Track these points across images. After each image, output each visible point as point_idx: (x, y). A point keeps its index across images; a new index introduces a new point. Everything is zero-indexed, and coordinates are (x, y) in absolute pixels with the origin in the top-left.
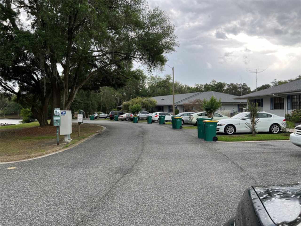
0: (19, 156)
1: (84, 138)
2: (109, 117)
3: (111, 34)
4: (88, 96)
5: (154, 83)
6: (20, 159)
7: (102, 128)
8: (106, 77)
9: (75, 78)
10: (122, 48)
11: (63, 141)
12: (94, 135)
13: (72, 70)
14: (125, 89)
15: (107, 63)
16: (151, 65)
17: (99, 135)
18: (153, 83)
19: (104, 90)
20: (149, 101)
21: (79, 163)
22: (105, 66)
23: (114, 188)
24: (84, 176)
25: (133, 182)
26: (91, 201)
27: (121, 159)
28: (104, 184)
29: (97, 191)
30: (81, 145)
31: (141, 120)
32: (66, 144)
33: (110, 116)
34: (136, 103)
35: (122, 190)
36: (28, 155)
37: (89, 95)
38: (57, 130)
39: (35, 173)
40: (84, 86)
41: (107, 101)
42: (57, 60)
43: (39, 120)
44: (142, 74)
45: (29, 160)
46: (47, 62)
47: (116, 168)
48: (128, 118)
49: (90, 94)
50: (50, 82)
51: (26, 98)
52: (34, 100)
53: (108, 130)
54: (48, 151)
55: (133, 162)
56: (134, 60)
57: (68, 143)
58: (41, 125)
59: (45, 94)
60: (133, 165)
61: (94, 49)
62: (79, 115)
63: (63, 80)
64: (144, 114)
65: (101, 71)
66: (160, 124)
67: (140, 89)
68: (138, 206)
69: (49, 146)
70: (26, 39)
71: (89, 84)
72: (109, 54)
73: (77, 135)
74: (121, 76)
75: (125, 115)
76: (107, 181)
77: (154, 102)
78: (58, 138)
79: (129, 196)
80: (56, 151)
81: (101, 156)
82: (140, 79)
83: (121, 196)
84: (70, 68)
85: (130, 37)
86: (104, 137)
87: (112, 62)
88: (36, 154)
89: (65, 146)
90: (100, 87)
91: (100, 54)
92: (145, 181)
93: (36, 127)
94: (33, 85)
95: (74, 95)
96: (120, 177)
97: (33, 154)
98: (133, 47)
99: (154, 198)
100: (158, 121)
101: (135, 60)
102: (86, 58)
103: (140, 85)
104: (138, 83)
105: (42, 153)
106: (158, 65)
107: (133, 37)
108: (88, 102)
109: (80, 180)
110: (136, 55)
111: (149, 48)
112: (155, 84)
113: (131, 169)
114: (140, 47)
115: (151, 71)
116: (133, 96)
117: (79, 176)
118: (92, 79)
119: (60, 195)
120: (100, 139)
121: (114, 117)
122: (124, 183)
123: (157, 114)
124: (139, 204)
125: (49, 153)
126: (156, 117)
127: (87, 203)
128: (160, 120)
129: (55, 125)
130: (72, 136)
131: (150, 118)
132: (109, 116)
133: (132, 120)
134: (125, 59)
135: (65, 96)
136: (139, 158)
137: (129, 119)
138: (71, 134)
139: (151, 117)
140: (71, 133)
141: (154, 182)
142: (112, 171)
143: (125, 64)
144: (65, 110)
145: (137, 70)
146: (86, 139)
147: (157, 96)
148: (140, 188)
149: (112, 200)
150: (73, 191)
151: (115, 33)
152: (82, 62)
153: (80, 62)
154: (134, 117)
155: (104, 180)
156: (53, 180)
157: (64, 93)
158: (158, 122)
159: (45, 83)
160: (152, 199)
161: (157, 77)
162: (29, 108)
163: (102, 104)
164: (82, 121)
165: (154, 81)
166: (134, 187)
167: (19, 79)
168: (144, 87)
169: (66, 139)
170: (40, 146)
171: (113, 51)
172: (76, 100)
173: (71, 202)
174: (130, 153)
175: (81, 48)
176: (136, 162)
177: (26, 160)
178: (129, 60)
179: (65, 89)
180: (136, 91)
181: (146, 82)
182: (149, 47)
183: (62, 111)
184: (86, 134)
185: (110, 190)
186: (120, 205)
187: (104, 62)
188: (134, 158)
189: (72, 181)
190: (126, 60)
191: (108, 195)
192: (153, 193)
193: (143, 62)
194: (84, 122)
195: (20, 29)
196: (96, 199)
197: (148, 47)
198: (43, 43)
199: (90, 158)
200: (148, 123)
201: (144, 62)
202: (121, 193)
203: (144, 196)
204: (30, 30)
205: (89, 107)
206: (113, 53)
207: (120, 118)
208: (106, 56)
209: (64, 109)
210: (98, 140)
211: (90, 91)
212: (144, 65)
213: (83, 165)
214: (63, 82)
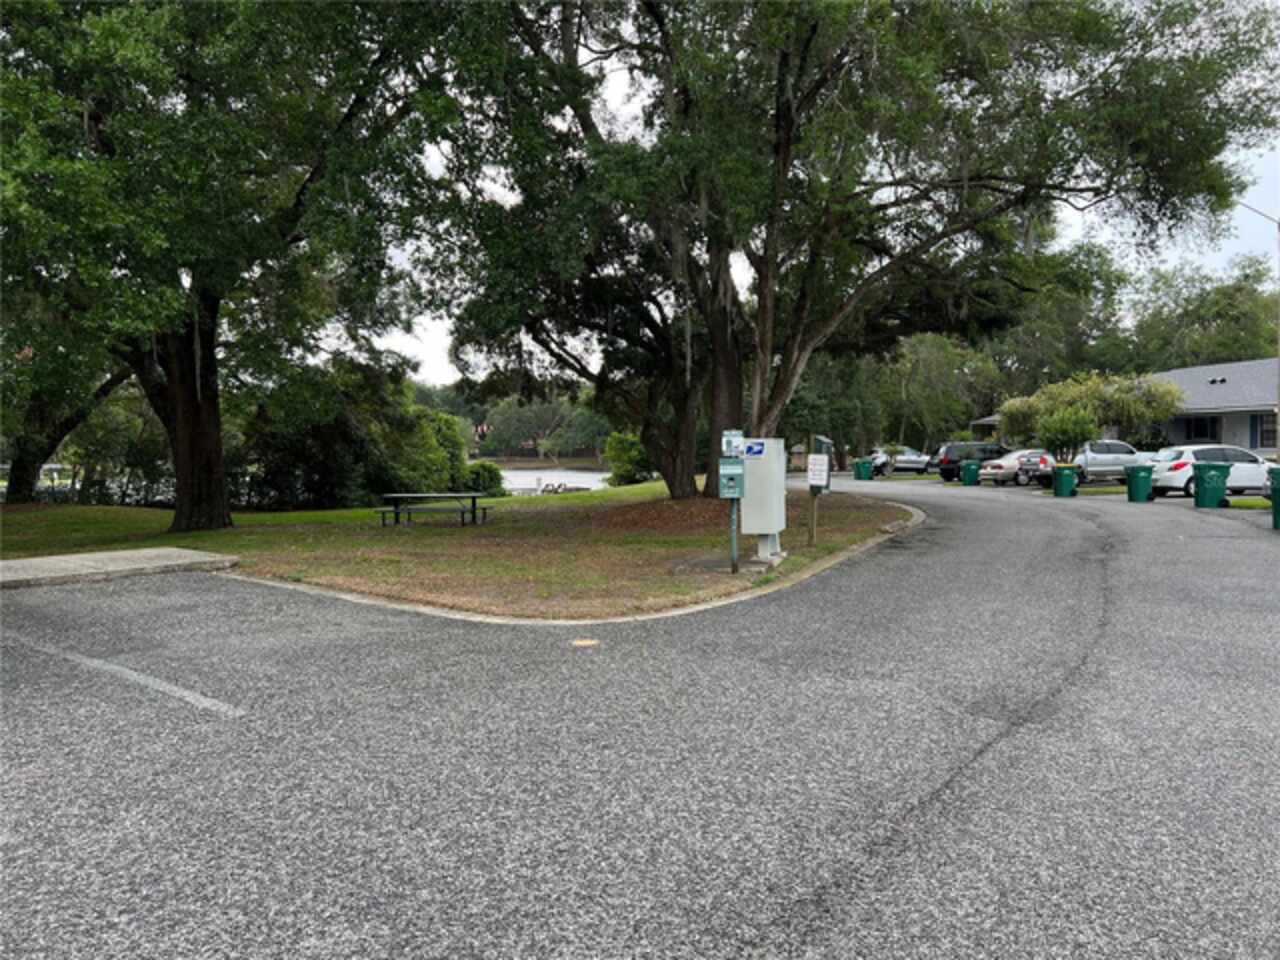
0: (607, 601)
1: (831, 552)
2: (937, 465)
3: (957, 98)
4: (847, 378)
5: (1165, 304)
6: (608, 614)
7: (907, 515)
8: (928, 293)
9: (799, 309)
10: (1007, 153)
11: (754, 558)
12: (871, 542)
13: (786, 274)
14: (1017, 342)
15: (933, 229)
16: (1156, 218)
17: (895, 544)
18: (1160, 303)
19: (915, 352)
20: (1136, 392)
21: (816, 651)
22: (924, 247)
23: (969, 772)
24: (839, 704)
25: (1061, 761)
26: (870, 811)
27: (998, 653)
28: (925, 751)
29: (895, 776)
30: (822, 580)
31: (1092, 481)
32: (763, 569)
33: (941, 461)
34: (1071, 404)
35: (1008, 791)
36: (636, 603)
37: (852, 375)
38: (729, 516)
39: (660, 670)
40: (833, 334)
41: (928, 397)
42: (735, 238)
43: (665, 477)
44: (1105, 262)
45: (640, 618)
46: (695, 252)
47: (975, 689)
48: (1027, 472)
49: (858, 368)
50: (705, 331)
51: (625, 394)
52: (652, 401)
53: (933, 522)
54: (701, 594)
55: (1057, 674)
56: (1066, 200)
57: (770, 567)
58: (673, 496)
59: (688, 377)
60: (1054, 685)
61: (881, 174)
62: (812, 457)
63: (754, 316)
64: (1110, 457)
65: (908, 266)
66: (1199, 504)
67: (1089, 336)
68: (1085, 871)
69: (702, 572)
70: (626, 171)
71: (857, 326)
72: (946, 189)
73: (806, 538)
74: (999, 284)
75: (1011, 462)
76: (936, 742)
77: (1169, 398)
78: (735, 543)
79: (1041, 818)
80: (728, 594)
81: (904, 631)
82: (1095, 288)
83: (1000, 814)
84: (779, 266)
85: (1048, 96)
86: (919, 555)
87: (958, 222)
88: (662, 601)
89: (761, 577)
90: (901, 338)
91: (906, 196)
92: (1117, 766)
93: (655, 503)
94: (647, 345)
95: (793, 375)
96: (994, 731)
97: (651, 601)
98: (1060, 143)
99: (1169, 853)
100: (1186, 489)
101: (1071, 200)
102: (846, 217)
103: (1089, 318)
104: (1083, 307)
105: (680, 597)
106: (1192, 213)
107: (1061, 96)
108: (848, 404)
109: (824, 717)
110: (1077, 177)
111: (1145, 135)
112: (1171, 307)
113: (1046, 703)
114: (1102, 136)
115: (1152, 245)
116: (1056, 373)
117: (817, 704)
118: (868, 307)
119: (751, 766)
120: (898, 559)
121: (959, 468)
122: (1014, 762)
123: (1180, 455)
124: (1092, 864)
125: (704, 601)
126: (1176, 468)
127: (855, 817)
128: (1197, 486)
129: (726, 493)
130: (787, 539)
131: (1143, 474)
132: (936, 461)
133: (1047, 482)
134: (1022, 200)
135: (758, 382)
136: (1085, 658)
137: (1030, 479)
138: (781, 534)
139: (1149, 470)
140: (782, 526)
141: (1170, 780)
142: (956, 700)
143: (1021, 225)
144: (758, 437)
145: (1080, 248)
146: (841, 557)
147: (1184, 365)
148: (1094, 794)
149: (959, 825)
150: (799, 760)
151: (973, 93)
152: (828, 238)
153: (819, 240)
154: (1057, 472)
155: (925, 734)
156: (722, 706)
157: (754, 373)
158: (1188, 495)
159: (688, 336)
160: (1159, 856)
161: (1188, 272)
162: (634, 431)
163: (906, 411)
164: (823, 483)
165: (1167, 294)
166: (1064, 788)
167: (602, 323)
168: (1110, 326)
169: (765, 552)
170: (671, 573)
171: (965, 174)
172: (801, 399)
173: (792, 801)
174: (1041, 634)
175: (825, 179)
176: (1072, 674)
177: (629, 619)
178: (1039, 207)
179: (761, 356)
180: (1068, 344)
181: (1124, 299)
182: (1149, 129)
183: (750, 442)
184: (838, 538)
185: (951, 781)
186: (996, 849)
187: (920, 227)
188: (1061, 654)
189: (792, 719)
190: (1024, 209)
191: (944, 801)
192: (1164, 830)
193: (1110, 206)
194: (832, 488)
195: (605, 138)
196: (892, 807)
197: (1139, 128)
198: (686, 178)
199: (859, 637)
200: (1132, 498)
201: (1117, 205)
202: (1000, 800)
203: (1115, 835)
204: (639, 137)
205: (850, 423)
206: (966, 184)
207: (987, 471)
208: (929, 199)
209: (755, 432)
210: (891, 564)
211: (858, 356)
212: (1117, 220)
213: (832, 662)
214: (753, 325)
